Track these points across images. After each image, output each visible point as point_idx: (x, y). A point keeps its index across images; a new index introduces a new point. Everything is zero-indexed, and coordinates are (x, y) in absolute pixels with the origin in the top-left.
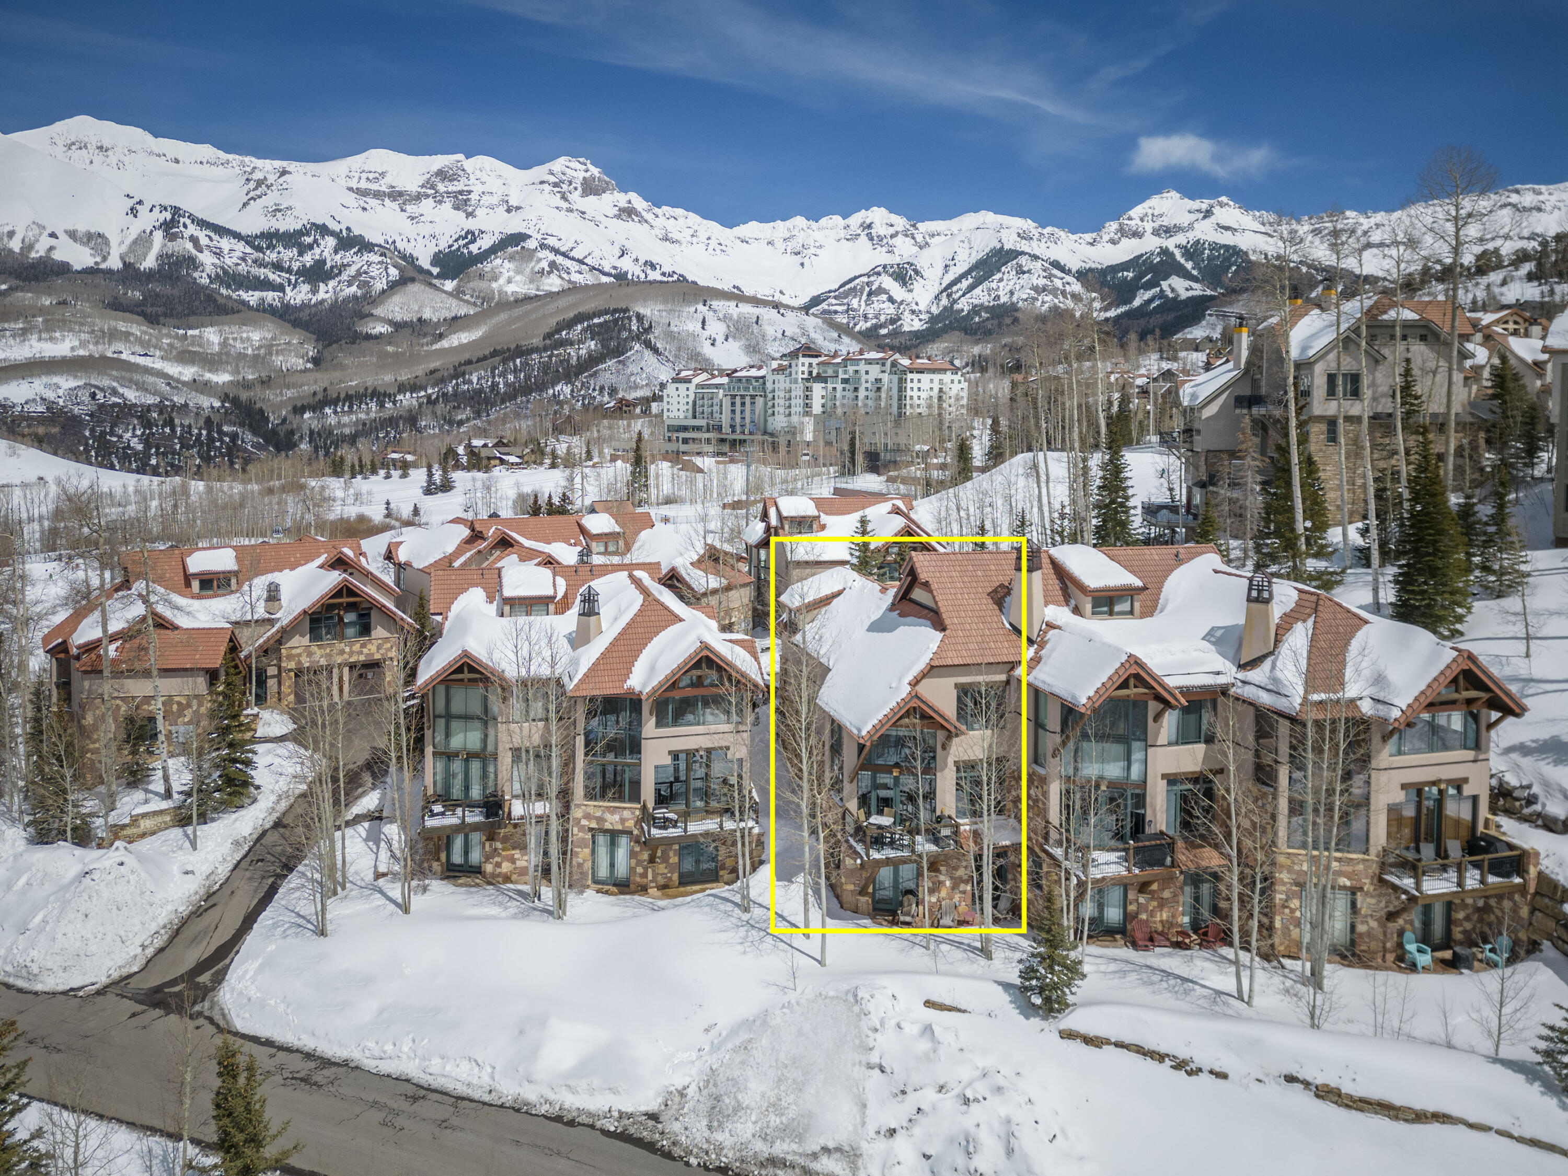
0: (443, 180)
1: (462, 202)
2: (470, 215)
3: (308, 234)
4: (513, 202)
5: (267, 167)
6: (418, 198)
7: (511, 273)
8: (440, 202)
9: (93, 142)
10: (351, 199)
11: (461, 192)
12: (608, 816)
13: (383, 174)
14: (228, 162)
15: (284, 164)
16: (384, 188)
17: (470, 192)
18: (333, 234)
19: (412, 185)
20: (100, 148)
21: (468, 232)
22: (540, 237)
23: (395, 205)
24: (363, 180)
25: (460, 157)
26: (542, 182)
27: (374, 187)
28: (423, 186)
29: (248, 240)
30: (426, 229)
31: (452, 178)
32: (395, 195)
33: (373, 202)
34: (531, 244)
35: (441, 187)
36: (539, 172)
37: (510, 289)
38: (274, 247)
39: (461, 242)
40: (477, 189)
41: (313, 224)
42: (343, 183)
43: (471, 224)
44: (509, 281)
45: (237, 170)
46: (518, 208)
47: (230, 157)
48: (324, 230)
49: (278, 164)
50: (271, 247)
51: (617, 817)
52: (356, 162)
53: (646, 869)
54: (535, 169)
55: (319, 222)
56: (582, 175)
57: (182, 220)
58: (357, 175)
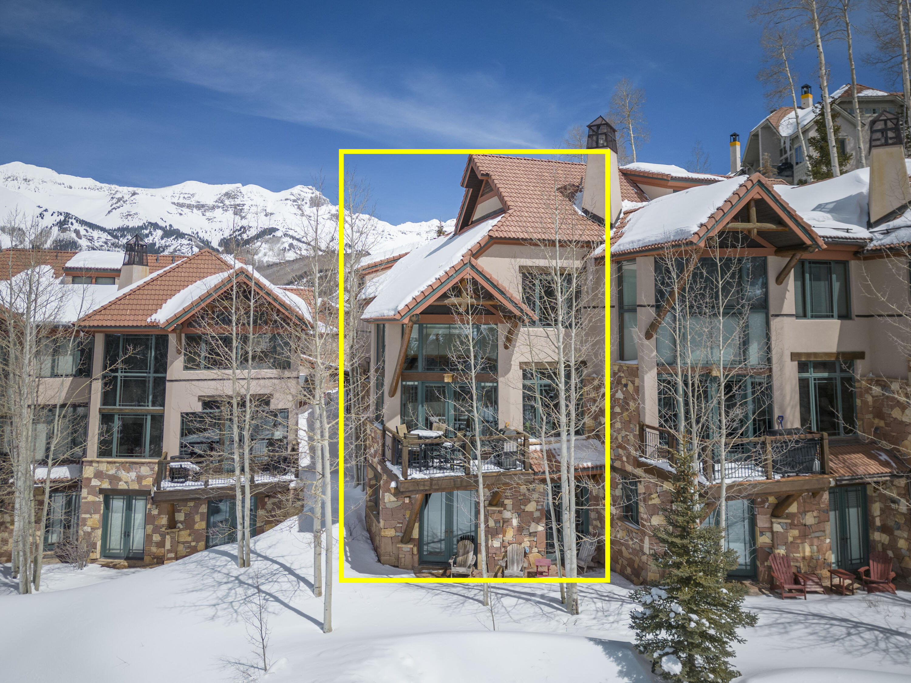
0: (228, 198)
1: (238, 210)
2: (243, 218)
3: (146, 228)
4: (269, 211)
5: (124, 191)
6: (213, 208)
7: (266, 251)
8: (226, 211)
9: (21, 176)
10: (173, 209)
11: (239, 205)
12: (123, 474)
13: (193, 195)
14: (101, 188)
15: (135, 189)
16: (193, 203)
17: (244, 205)
18: (161, 228)
19: (210, 202)
20: (25, 180)
21: (241, 228)
22: (284, 230)
23: (200, 212)
24: (181, 198)
25: (239, 185)
26: (286, 199)
27: (187, 202)
28: (216, 202)
29: (110, 232)
30: (217, 226)
31: (234, 197)
32: (200, 206)
33: (185, 210)
34: (278, 234)
35: (227, 202)
36: (285, 194)
37: (265, 259)
38: (125, 236)
39: (237, 233)
40: (248, 203)
41: (150, 223)
42: (170, 200)
43: (244, 223)
44: (265, 255)
45: (107, 193)
46: (271, 214)
47: (103, 185)
48: (156, 226)
49: (131, 189)
50: (123, 236)
51: (133, 475)
52: (177, 188)
53: (163, 536)
54: (283, 192)
55: (153, 221)
56: (310, 195)
57: (70, 220)
58: (178, 195)
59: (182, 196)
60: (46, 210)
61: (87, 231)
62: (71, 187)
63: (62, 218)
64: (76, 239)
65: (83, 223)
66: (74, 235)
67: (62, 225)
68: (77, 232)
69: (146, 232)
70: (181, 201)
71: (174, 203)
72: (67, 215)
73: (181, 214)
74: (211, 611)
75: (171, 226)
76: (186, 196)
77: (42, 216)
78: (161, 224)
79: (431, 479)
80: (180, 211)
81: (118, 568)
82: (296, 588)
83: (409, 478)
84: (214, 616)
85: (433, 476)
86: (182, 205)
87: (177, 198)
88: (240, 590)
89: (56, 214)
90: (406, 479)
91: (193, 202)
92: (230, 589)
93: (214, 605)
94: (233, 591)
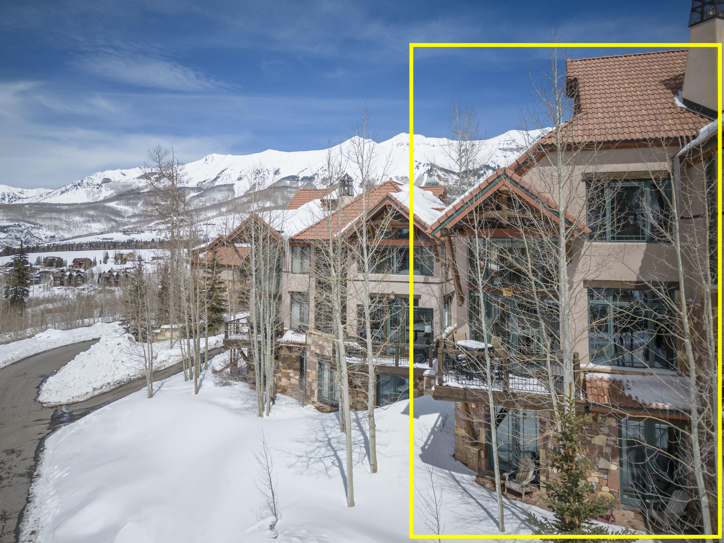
3: (482, 170)
5: (467, 144)
9: (406, 142)
10: (500, 153)
13: (514, 141)
14: (452, 144)
15: (474, 141)
18: (492, 168)
20: (408, 144)
24: (505, 144)
27: (510, 147)
29: (458, 174)
33: (508, 153)
41: (484, 165)
42: (497, 147)
45: (456, 147)
48: (488, 167)
49: (471, 142)
50: (467, 176)
52: (502, 137)
55: (486, 164)
57: (434, 168)
58: (503, 143)
59: (506, 142)
60: (420, 163)
61: (444, 175)
62: (434, 146)
63: (429, 167)
64: (439, 181)
65: (442, 169)
66: (436, 179)
67: (429, 172)
68: (438, 176)
69: (482, 172)
70: (506, 146)
71: (500, 149)
72: (433, 165)
73: (505, 157)
74: (293, 460)
75: (498, 166)
76: (509, 142)
77: (418, 167)
78: (492, 165)
79: (465, 389)
80: (504, 154)
81: (323, 412)
82: (361, 460)
83: (444, 384)
84: (293, 465)
85: (468, 386)
86: (505, 150)
87: (502, 145)
88: (323, 450)
89: (426, 165)
90: (441, 385)
91: (514, 146)
92: (318, 447)
93: (299, 457)
94: (319, 449)
